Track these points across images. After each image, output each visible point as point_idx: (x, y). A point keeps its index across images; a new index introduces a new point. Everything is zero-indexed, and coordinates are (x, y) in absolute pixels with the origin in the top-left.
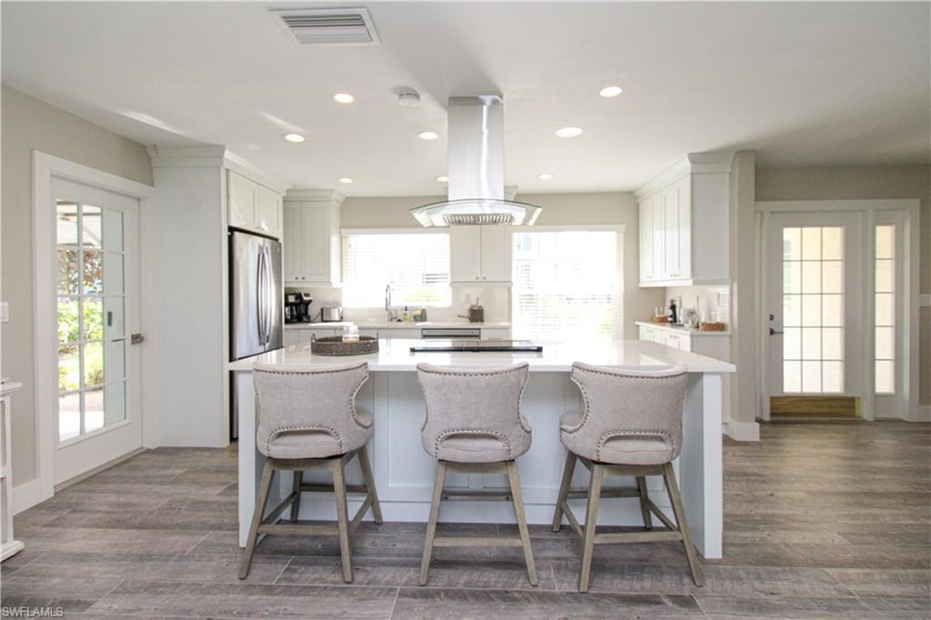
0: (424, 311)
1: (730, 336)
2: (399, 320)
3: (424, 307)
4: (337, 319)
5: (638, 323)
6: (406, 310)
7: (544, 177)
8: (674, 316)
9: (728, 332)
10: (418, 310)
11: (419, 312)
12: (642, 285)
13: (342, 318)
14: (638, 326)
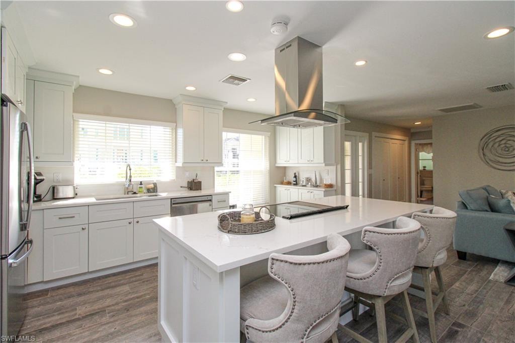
0: (155, 185)
1: (336, 190)
2: (135, 193)
3: (155, 181)
4: (71, 195)
5: (275, 185)
6: (141, 184)
7: (250, 100)
8: (296, 181)
9: (335, 188)
10: (150, 184)
11: (152, 186)
12: (277, 165)
13: (76, 194)
14: (275, 187)
